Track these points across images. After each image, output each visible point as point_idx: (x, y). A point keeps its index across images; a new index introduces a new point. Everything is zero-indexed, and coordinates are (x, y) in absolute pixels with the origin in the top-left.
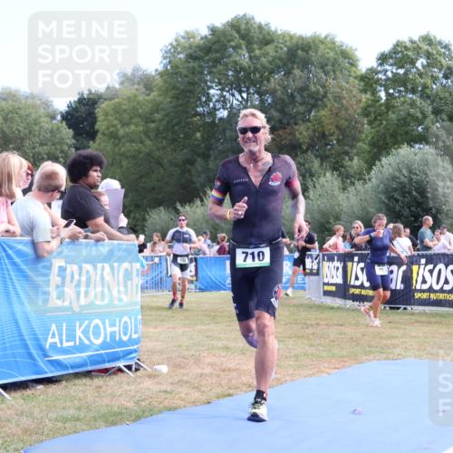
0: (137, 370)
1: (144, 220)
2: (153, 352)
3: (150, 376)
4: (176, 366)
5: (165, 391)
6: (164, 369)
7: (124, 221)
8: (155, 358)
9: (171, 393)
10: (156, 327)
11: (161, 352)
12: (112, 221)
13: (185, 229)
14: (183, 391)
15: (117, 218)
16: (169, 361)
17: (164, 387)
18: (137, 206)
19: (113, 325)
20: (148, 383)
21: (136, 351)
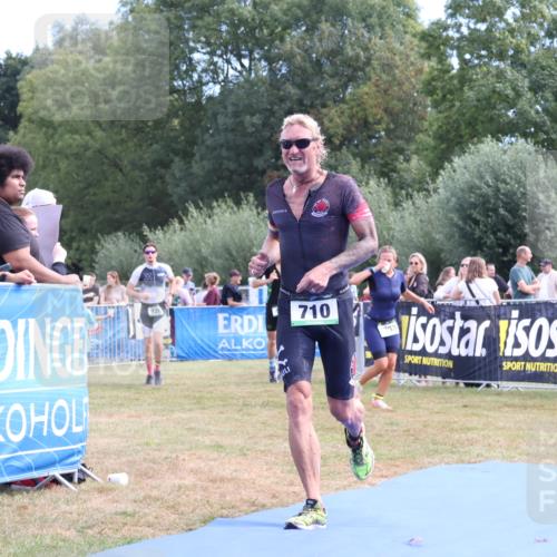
0: (81, 481)
1: (93, 251)
2: (105, 453)
3: (101, 491)
4: (141, 475)
5: (124, 513)
6: (122, 478)
7: (61, 255)
8: (110, 462)
9: (132, 515)
10: (111, 415)
11: (119, 453)
12: (42, 253)
13: (156, 265)
14: (151, 512)
15: (51, 250)
16: (129, 467)
17: (121, 507)
18: (83, 231)
19: (40, 412)
20: (97, 501)
21: (79, 452)
